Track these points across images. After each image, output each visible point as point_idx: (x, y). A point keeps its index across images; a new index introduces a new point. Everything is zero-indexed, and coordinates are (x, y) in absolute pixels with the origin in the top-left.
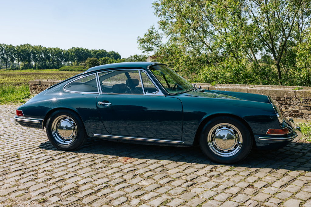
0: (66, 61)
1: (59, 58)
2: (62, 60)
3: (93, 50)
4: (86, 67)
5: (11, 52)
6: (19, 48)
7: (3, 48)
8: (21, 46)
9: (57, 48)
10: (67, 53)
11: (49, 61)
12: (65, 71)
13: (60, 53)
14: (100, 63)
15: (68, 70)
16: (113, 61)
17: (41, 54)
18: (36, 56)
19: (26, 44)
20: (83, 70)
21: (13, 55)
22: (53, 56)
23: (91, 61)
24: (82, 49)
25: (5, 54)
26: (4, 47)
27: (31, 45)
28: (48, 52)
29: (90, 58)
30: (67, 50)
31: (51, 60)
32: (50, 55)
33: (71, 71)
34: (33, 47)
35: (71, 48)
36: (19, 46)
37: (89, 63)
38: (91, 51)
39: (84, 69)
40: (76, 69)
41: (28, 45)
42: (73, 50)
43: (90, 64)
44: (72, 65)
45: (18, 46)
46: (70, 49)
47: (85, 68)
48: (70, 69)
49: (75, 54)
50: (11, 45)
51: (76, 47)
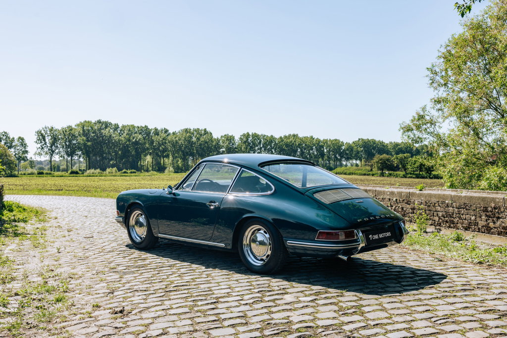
0: (348, 159)
1: (337, 156)
2: (342, 157)
3: (391, 143)
4: (373, 169)
5: (271, 146)
6: (282, 141)
7: (260, 141)
8: (285, 137)
9: (336, 140)
10: (350, 148)
11: (323, 159)
12: (341, 174)
13: (339, 147)
14: (396, 162)
15: (345, 174)
16: (416, 160)
17: (312, 149)
18: (304, 152)
19: (292, 134)
20: (368, 173)
21: (273, 150)
22: (329, 152)
23: (381, 160)
24: (374, 142)
25: (263, 149)
26: (262, 139)
27: (299, 135)
28: (322, 147)
29: (379, 155)
30: (351, 143)
31: (326, 157)
32: (325, 151)
33: (350, 174)
34: (301, 139)
35: (358, 139)
36: (283, 137)
37: (377, 162)
38: (387, 144)
39: (370, 172)
40: (357, 172)
41: (294, 136)
42: (361, 143)
43: (379, 165)
44: (357, 165)
45: (281, 138)
46: (355, 141)
47: (371, 170)
48: (348, 172)
49: (362, 149)
50: (272, 136)
51: (365, 138)
